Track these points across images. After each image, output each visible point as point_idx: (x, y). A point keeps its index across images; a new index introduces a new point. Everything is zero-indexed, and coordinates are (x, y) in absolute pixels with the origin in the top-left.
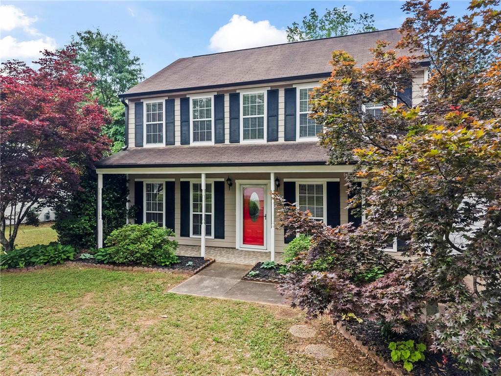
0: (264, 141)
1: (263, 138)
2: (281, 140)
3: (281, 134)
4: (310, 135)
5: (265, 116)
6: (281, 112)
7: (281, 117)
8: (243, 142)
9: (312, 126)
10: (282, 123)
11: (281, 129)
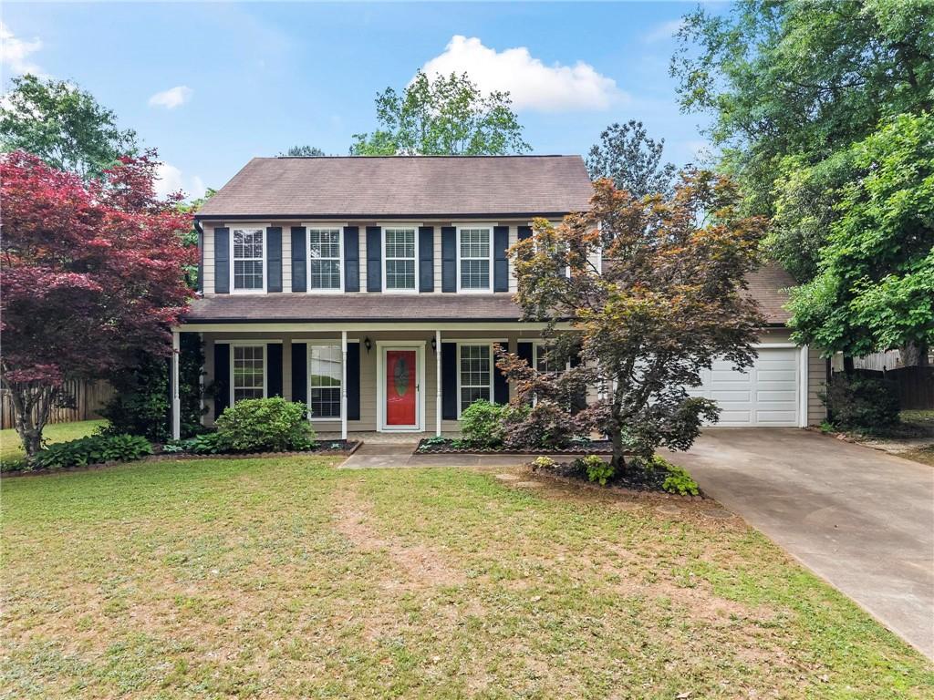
0: (415, 291)
1: (413, 287)
2: (438, 291)
3: (438, 284)
4: (473, 286)
5: (416, 259)
6: (438, 255)
7: (438, 262)
8: (386, 291)
9: (475, 275)
10: (438, 269)
11: (438, 277)
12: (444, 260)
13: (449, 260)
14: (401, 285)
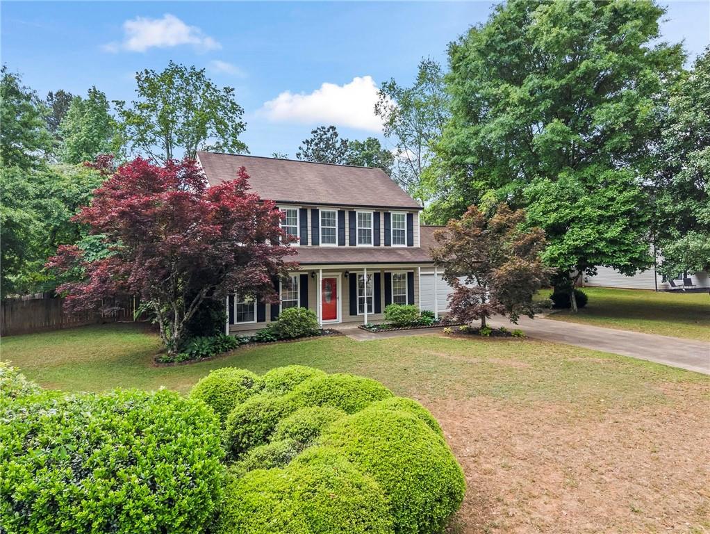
0: (336, 246)
1: (335, 243)
2: (347, 245)
3: (347, 241)
4: (364, 243)
5: (337, 227)
6: (347, 226)
7: (347, 230)
8: (321, 245)
9: (365, 236)
10: (347, 234)
11: (347, 237)
12: (350, 229)
13: (352, 229)
14: (329, 242)
